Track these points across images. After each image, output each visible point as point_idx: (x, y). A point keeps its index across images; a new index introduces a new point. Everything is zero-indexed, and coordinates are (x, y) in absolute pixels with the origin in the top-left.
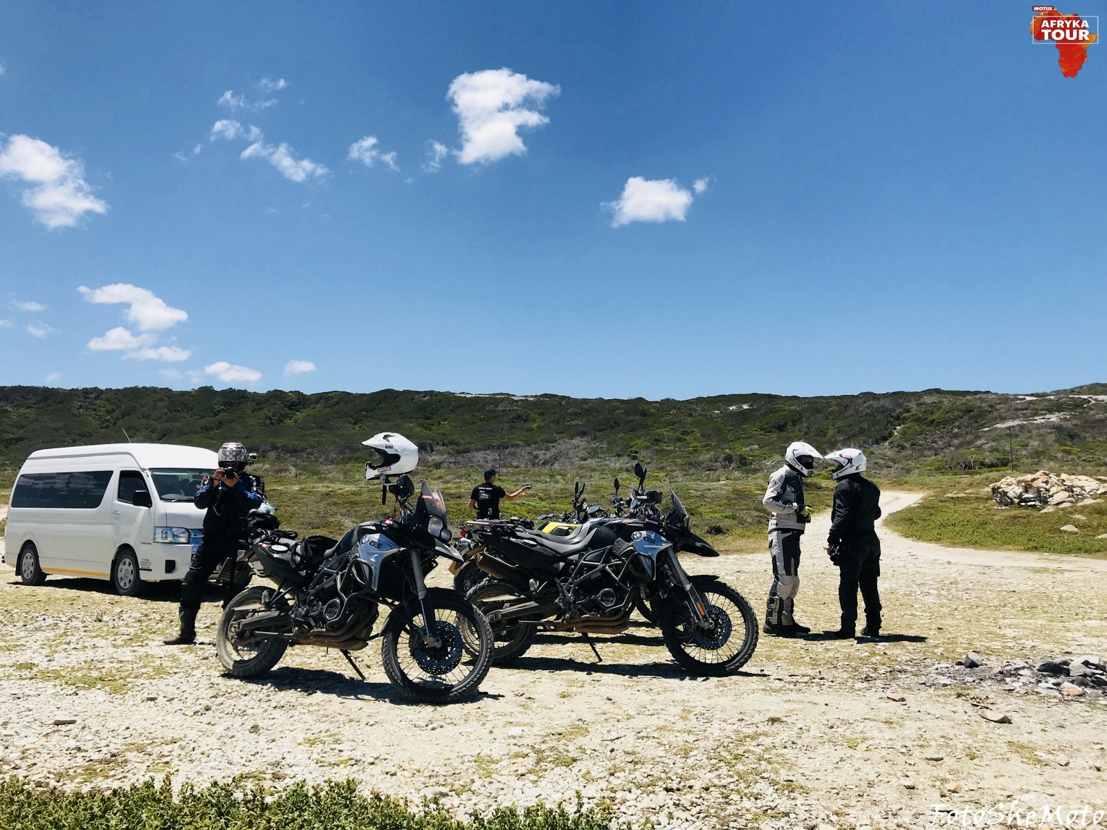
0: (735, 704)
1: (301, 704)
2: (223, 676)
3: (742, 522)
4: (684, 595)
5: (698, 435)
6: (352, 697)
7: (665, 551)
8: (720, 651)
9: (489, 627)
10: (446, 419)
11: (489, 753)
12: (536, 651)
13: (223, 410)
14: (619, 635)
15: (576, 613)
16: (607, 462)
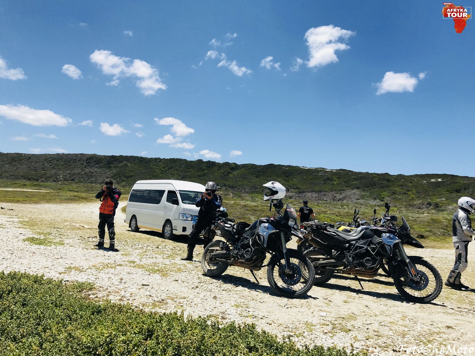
0: (429, 317)
1: (233, 290)
2: (203, 275)
3: (435, 234)
4: (406, 264)
5: (415, 192)
6: (254, 290)
7: (397, 243)
8: (422, 292)
9: (313, 268)
10: (296, 178)
11: (311, 322)
12: (333, 281)
13: (206, 169)
14: (372, 279)
15: (353, 267)
16: (369, 202)
